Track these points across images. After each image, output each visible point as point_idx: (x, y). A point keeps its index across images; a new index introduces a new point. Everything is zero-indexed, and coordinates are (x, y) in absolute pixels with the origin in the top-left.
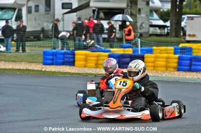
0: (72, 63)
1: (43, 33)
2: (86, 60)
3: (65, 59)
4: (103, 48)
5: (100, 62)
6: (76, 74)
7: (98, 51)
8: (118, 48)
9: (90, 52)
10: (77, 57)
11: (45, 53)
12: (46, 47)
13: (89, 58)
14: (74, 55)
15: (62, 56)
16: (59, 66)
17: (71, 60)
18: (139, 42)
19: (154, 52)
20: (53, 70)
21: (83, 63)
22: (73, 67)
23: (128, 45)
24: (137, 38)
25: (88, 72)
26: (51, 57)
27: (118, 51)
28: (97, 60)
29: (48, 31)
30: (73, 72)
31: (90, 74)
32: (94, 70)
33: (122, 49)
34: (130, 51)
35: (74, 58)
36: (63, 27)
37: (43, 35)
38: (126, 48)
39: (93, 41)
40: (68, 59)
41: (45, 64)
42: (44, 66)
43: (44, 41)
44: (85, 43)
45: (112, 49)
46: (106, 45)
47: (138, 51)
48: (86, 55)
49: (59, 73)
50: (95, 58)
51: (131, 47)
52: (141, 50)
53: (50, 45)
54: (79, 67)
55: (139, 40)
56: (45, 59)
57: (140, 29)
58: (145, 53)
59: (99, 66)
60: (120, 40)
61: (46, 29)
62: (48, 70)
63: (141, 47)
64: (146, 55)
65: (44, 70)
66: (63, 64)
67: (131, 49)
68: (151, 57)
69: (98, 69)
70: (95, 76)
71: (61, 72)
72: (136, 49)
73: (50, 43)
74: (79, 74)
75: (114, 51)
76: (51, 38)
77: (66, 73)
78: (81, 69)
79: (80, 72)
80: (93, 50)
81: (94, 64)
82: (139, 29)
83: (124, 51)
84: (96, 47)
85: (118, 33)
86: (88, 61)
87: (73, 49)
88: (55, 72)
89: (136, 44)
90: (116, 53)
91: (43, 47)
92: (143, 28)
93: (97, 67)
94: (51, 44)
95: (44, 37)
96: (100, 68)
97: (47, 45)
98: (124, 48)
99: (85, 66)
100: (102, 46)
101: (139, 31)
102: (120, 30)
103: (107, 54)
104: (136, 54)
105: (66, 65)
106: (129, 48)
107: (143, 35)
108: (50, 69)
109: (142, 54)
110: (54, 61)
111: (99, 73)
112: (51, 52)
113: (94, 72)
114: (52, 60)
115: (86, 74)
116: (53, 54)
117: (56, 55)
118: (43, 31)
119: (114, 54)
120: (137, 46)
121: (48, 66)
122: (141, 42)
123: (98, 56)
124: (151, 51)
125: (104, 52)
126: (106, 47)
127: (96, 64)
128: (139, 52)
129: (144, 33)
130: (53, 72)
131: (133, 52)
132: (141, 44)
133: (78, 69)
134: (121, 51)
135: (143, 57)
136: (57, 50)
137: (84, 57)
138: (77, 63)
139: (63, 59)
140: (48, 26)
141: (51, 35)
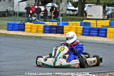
0: (23, 30)
1: (7, 13)
2: (31, 28)
3: (20, 28)
4: (40, 22)
5: (39, 29)
6: (25, 36)
7: (38, 24)
8: (49, 22)
9: (33, 24)
10: (26, 26)
11: (8, 24)
12: (9, 20)
13: (32, 27)
14: (24, 25)
15: (17, 26)
16: (16, 31)
17: (23, 28)
18: (61, 19)
19: (69, 24)
20: (13, 34)
21: (29, 30)
22: (24, 32)
23: (54, 20)
24: (60, 17)
25: (32, 35)
26: (11, 26)
27: (49, 24)
28: (37, 28)
30: (24, 35)
31: (34, 36)
32: (36, 34)
33: (51, 22)
34: (56, 24)
35: (24, 27)
36: (19, 9)
37: (7, 14)
38: (54, 22)
39: (35, 18)
40: (21, 28)
41: (8, 30)
42: (8, 31)
43: (8, 17)
44: (31, 19)
45: (45, 23)
46: (42, 20)
47: (60, 24)
48: (31, 26)
49: (16, 35)
50: (36, 27)
51: (56, 22)
52: (62, 23)
53: (11, 19)
54: (27, 32)
56: (8, 27)
57: (62, 11)
58: (64, 25)
59: (38, 32)
60: (50, 17)
61: (9, 10)
62: (10, 33)
63: (62, 21)
64: (65, 26)
65: (7, 33)
66: (19, 30)
67: (56, 23)
68: (68, 28)
69: (38, 33)
70: (36, 37)
71: (17, 35)
72: (59, 22)
73: (11, 18)
74: (27, 36)
75: (47, 24)
76: (12, 15)
77: (20, 35)
78: (28, 33)
79: (28, 35)
80: (35, 23)
81: (35, 31)
82: (61, 11)
83: (52, 24)
84: (37, 21)
85: (49, 14)
86: (32, 29)
87: (24, 22)
88: (14, 35)
89: (59, 20)
90: (48, 25)
91: (7, 20)
92: (63, 11)
93: (37, 33)
94: (12, 19)
95: (8, 15)
96: (39, 33)
97: (10, 20)
98: (52, 22)
99: (31, 32)
100: (40, 21)
101: (61, 12)
102: (50, 12)
103: (43, 25)
104: (59, 25)
105: (20, 31)
106: (55, 22)
107: (63, 15)
108: (11, 33)
109: (63, 26)
110: (14, 28)
111: (39, 36)
112: (12, 23)
113: (35, 35)
114: (12, 28)
117: (14, 25)
118: (7, 11)
119: (47, 25)
121: (10, 31)
122: (62, 19)
123: (38, 26)
124: (67, 24)
125: (42, 24)
126: (43, 21)
127: (36, 31)
128: (61, 25)
129: (64, 14)
130: (13, 35)
131: (58, 24)
132: (62, 20)
133: (26, 33)
134: (51, 23)
135: (63, 27)
136: (15, 22)
137: (30, 26)
138: (26, 30)
139: (18, 28)
140: (10, 9)
141: (12, 14)
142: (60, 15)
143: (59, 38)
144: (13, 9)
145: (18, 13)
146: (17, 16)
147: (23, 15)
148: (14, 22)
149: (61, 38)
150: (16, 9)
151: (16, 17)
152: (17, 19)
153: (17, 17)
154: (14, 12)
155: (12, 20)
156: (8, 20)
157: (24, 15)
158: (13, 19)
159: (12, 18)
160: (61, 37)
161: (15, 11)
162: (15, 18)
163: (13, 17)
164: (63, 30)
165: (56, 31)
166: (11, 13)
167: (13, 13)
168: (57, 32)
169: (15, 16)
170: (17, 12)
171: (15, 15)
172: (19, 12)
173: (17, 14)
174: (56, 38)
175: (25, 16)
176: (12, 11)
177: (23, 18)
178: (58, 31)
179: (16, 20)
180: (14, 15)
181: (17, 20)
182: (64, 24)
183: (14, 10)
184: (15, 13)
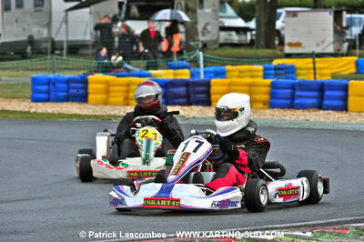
0: (83, 98)
1: (32, 46)
2: (107, 92)
3: (71, 91)
4: (138, 70)
6: (89, 117)
7: (129, 76)
8: (163, 69)
9: (115, 78)
10: (91, 86)
11: (35, 81)
12: (37, 70)
13: (112, 88)
14: (86, 82)
15: (64, 86)
16: (59, 104)
17: (81, 92)
18: (201, 58)
19: (228, 74)
20: (50, 111)
21: (101, 97)
22: (85, 105)
23: (181, 62)
24: (198, 51)
25: (112, 113)
26: (44, 88)
27: (166, 74)
28: (128, 92)
29: (40, 41)
30: (84, 113)
31: (116, 117)
32: (122, 108)
33: (171, 71)
34: (185, 74)
35: (86, 88)
36: (67, 34)
37: (32, 49)
38: (179, 68)
39: (120, 58)
40: (75, 91)
41: (35, 100)
42: (34, 104)
43: (34, 60)
45: (152, 72)
46: (142, 65)
47: (199, 73)
48: (107, 83)
49: (61, 115)
50: (124, 88)
51: (187, 67)
52: (205, 73)
53: (44, 66)
54: (95, 105)
55: (201, 54)
56: (35, 91)
57: (203, 34)
58: (212, 77)
59: (131, 102)
61: (36, 37)
62: (40, 111)
63: (205, 66)
64: (214, 81)
65: (33, 110)
66: (68, 99)
67: (187, 71)
68: (223, 85)
69: (129, 108)
71: (64, 114)
72: (197, 70)
73: (43, 62)
74: (96, 117)
75: (161, 76)
76: (46, 54)
77: (71, 116)
78: (98, 108)
79: (97, 114)
80: (119, 74)
81: (121, 99)
82: (200, 34)
83: (175, 75)
84: (126, 69)
86: (112, 94)
87: (86, 72)
88: (53, 114)
89: (195, 62)
91: (32, 70)
92: (209, 32)
93: (128, 104)
94: (45, 64)
95: (33, 53)
96: (132, 105)
97: (39, 67)
98: (175, 68)
99: (106, 103)
101: (201, 38)
103: (145, 79)
104: (196, 79)
105: (73, 101)
106: (183, 68)
107: (209, 46)
108: (44, 109)
109: (207, 79)
110: (52, 94)
112: (46, 79)
113: (121, 113)
114: (48, 92)
115: (108, 116)
116: (49, 82)
117: (54, 84)
118: (31, 41)
119: (156, 80)
120: (198, 66)
121: (40, 104)
122: (204, 57)
123: (128, 85)
124: (222, 74)
125: (140, 76)
127: (125, 99)
128: (202, 77)
129: (210, 41)
130: (49, 114)
131: (192, 76)
132: (204, 61)
133: (93, 107)
134: (170, 74)
135: (208, 85)
136: (56, 74)
137: (103, 86)
138: (91, 97)
139: (67, 91)
140: (40, 33)
141: (46, 49)
142: (200, 45)
143: (198, 118)
144: (49, 33)
145: (65, 46)
146: (61, 55)
147: (80, 51)
148: (54, 73)
149: (204, 118)
150: (57, 33)
151: (59, 57)
152: (61, 64)
153: (64, 58)
154: (53, 43)
155: (45, 69)
156: (34, 67)
157: (85, 52)
158: (49, 66)
159: (48, 62)
160: (203, 116)
161: (57, 39)
162: (55, 61)
163: (49, 57)
164: (208, 93)
165: (188, 96)
166: (44, 45)
167: (49, 45)
168: (192, 100)
169: (54, 56)
170: (62, 42)
171: (57, 52)
172: (68, 41)
173: (62, 49)
174: (188, 119)
175: (87, 55)
176: (46, 40)
177: (81, 60)
178: (192, 96)
179: (60, 66)
180: (52, 53)
181: (64, 66)
182: (212, 75)
183: (53, 36)
184: (57, 46)
